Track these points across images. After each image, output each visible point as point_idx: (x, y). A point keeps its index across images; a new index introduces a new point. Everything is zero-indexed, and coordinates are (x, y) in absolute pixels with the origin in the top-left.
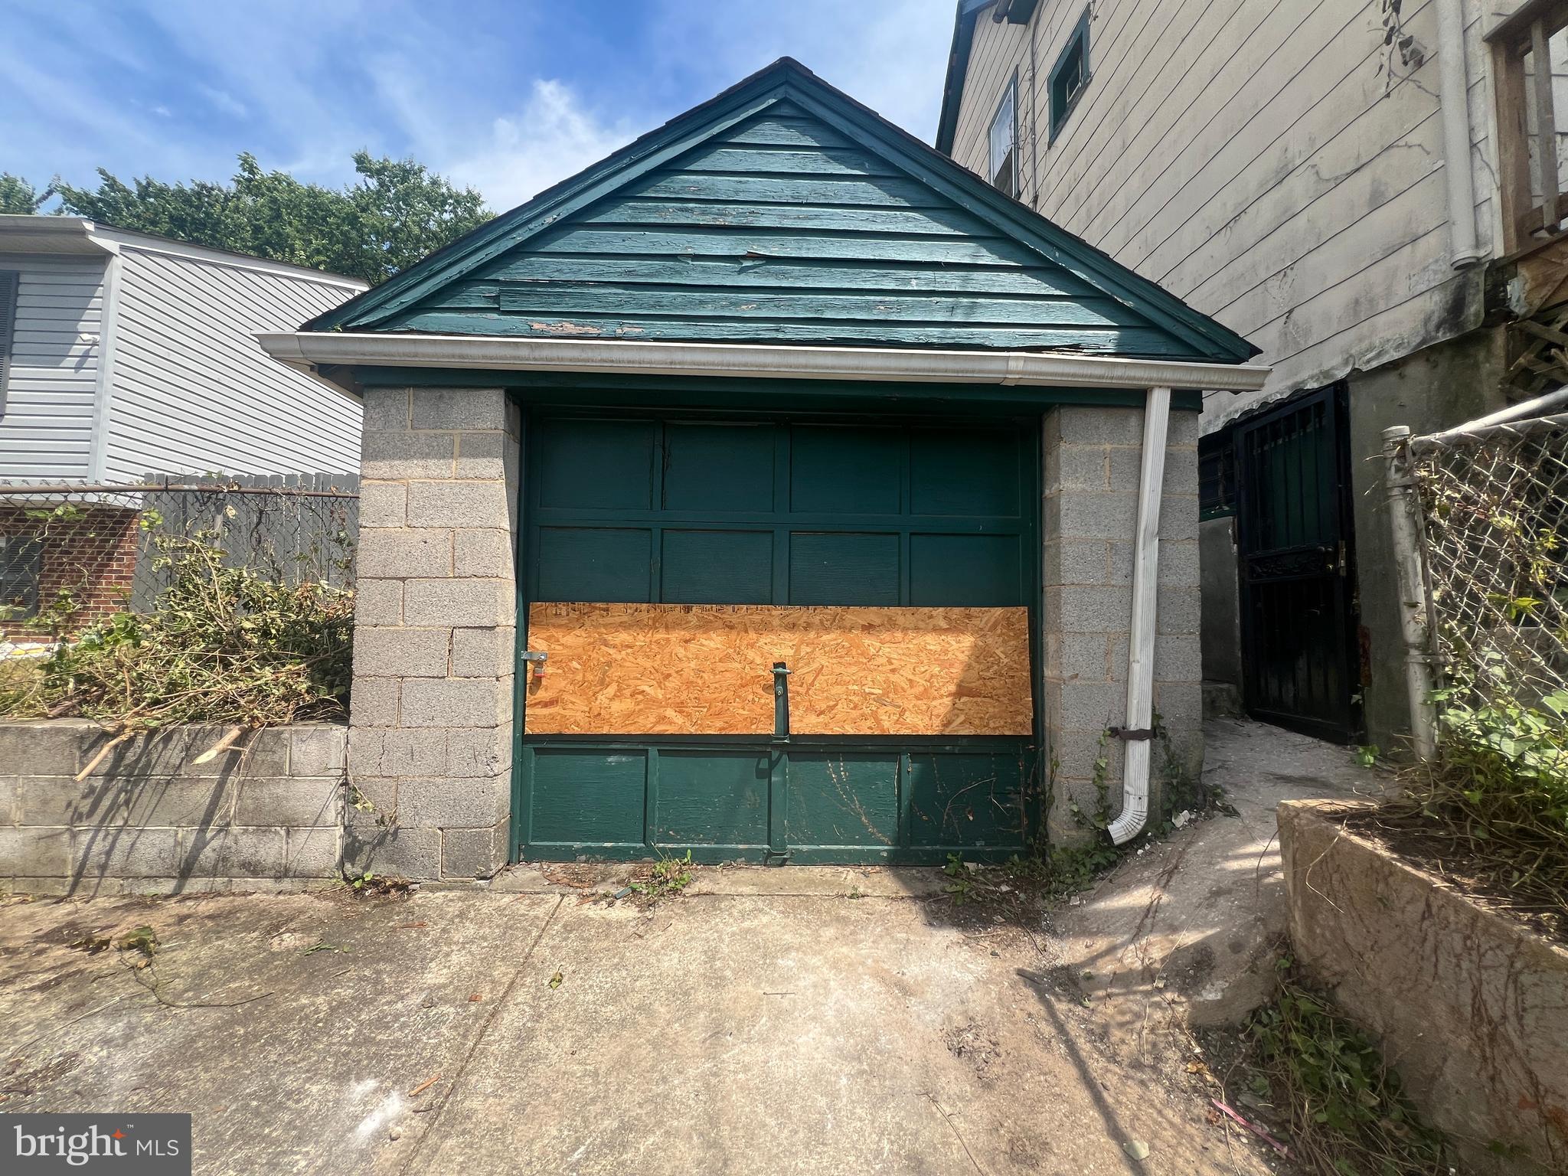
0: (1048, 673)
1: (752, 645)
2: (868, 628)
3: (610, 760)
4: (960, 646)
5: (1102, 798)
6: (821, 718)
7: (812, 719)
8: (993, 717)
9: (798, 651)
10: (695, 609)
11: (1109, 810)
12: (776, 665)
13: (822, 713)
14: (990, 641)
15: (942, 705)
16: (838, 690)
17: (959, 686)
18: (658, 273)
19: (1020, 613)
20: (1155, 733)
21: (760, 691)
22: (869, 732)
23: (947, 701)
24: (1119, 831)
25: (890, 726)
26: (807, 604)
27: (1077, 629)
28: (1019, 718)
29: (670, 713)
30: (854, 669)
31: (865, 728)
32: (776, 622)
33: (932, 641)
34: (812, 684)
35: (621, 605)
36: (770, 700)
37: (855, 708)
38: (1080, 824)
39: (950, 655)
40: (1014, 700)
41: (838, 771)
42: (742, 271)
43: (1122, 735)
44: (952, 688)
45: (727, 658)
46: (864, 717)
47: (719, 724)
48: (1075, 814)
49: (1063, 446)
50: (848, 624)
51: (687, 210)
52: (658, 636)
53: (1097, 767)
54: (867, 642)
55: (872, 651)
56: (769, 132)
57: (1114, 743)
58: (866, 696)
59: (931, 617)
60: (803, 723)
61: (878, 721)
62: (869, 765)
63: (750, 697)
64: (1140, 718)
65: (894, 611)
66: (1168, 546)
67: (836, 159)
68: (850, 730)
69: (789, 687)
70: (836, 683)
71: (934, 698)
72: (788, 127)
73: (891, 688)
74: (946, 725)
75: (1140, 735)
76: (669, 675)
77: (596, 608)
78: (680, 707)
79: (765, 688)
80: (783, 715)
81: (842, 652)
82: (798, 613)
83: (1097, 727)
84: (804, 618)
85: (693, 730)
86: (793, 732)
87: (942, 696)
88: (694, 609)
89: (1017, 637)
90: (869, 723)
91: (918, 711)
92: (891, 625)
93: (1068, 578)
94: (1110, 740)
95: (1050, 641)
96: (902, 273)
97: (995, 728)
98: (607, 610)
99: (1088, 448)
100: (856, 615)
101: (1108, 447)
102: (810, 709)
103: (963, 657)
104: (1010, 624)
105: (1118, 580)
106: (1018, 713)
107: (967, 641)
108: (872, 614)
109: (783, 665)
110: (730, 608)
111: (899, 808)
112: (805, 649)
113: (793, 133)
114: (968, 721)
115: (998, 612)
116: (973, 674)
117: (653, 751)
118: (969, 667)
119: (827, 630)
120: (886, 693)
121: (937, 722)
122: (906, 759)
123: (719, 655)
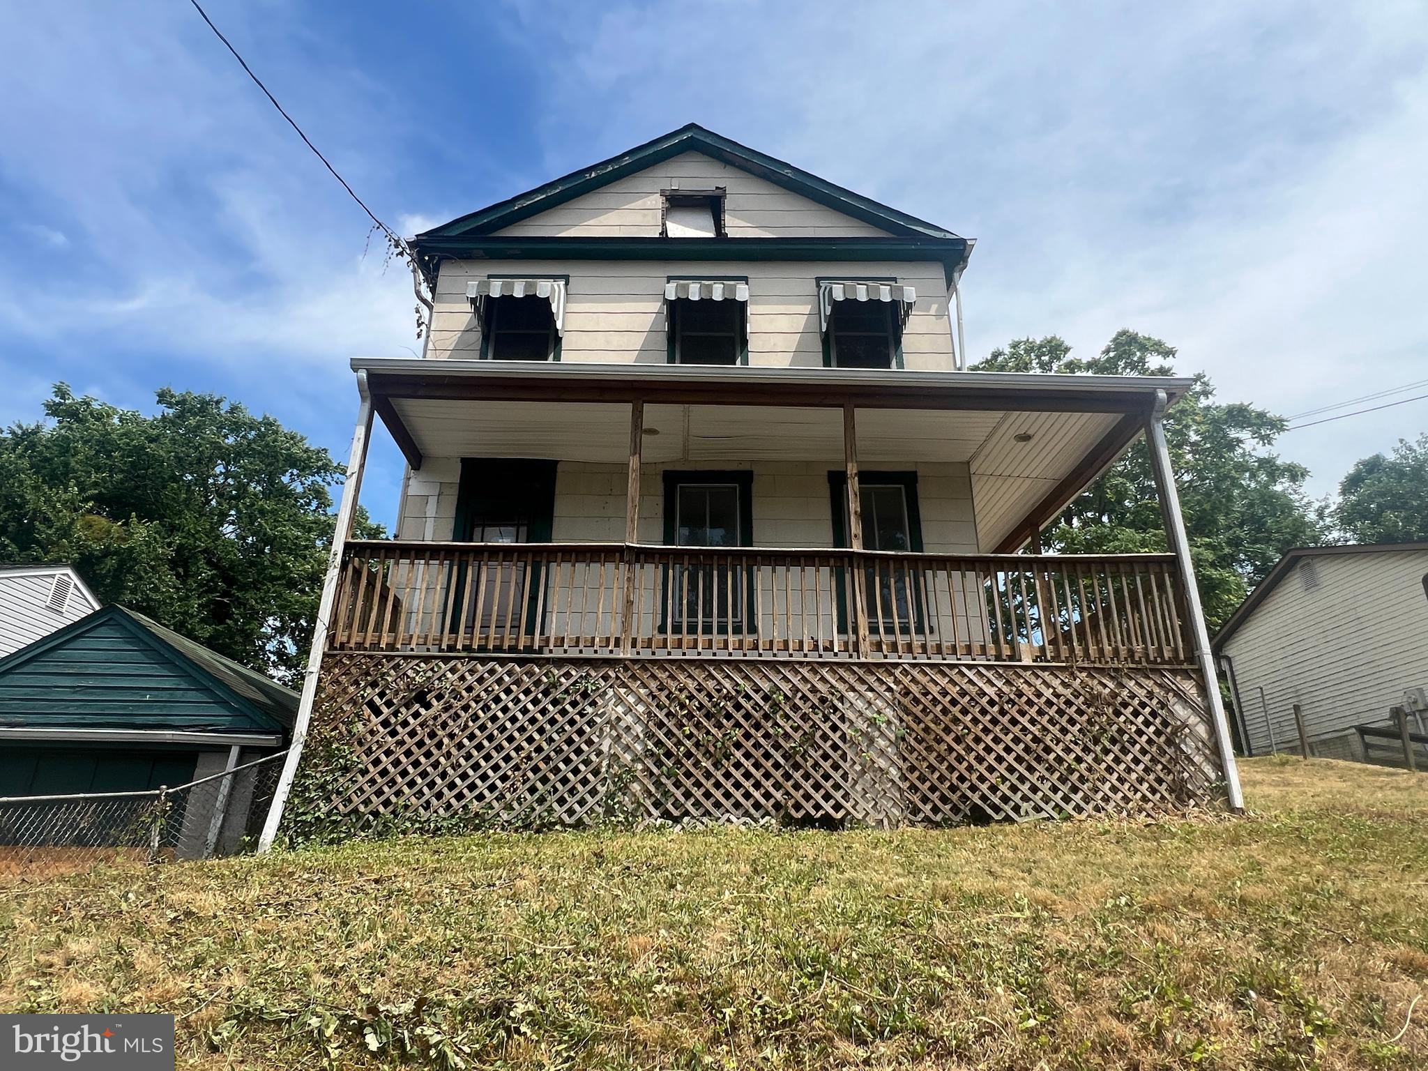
42: (75, 693)
49: (197, 770)
56: (102, 631)
67: (125, 642)
96: (144, 692)
113: (113, 631)
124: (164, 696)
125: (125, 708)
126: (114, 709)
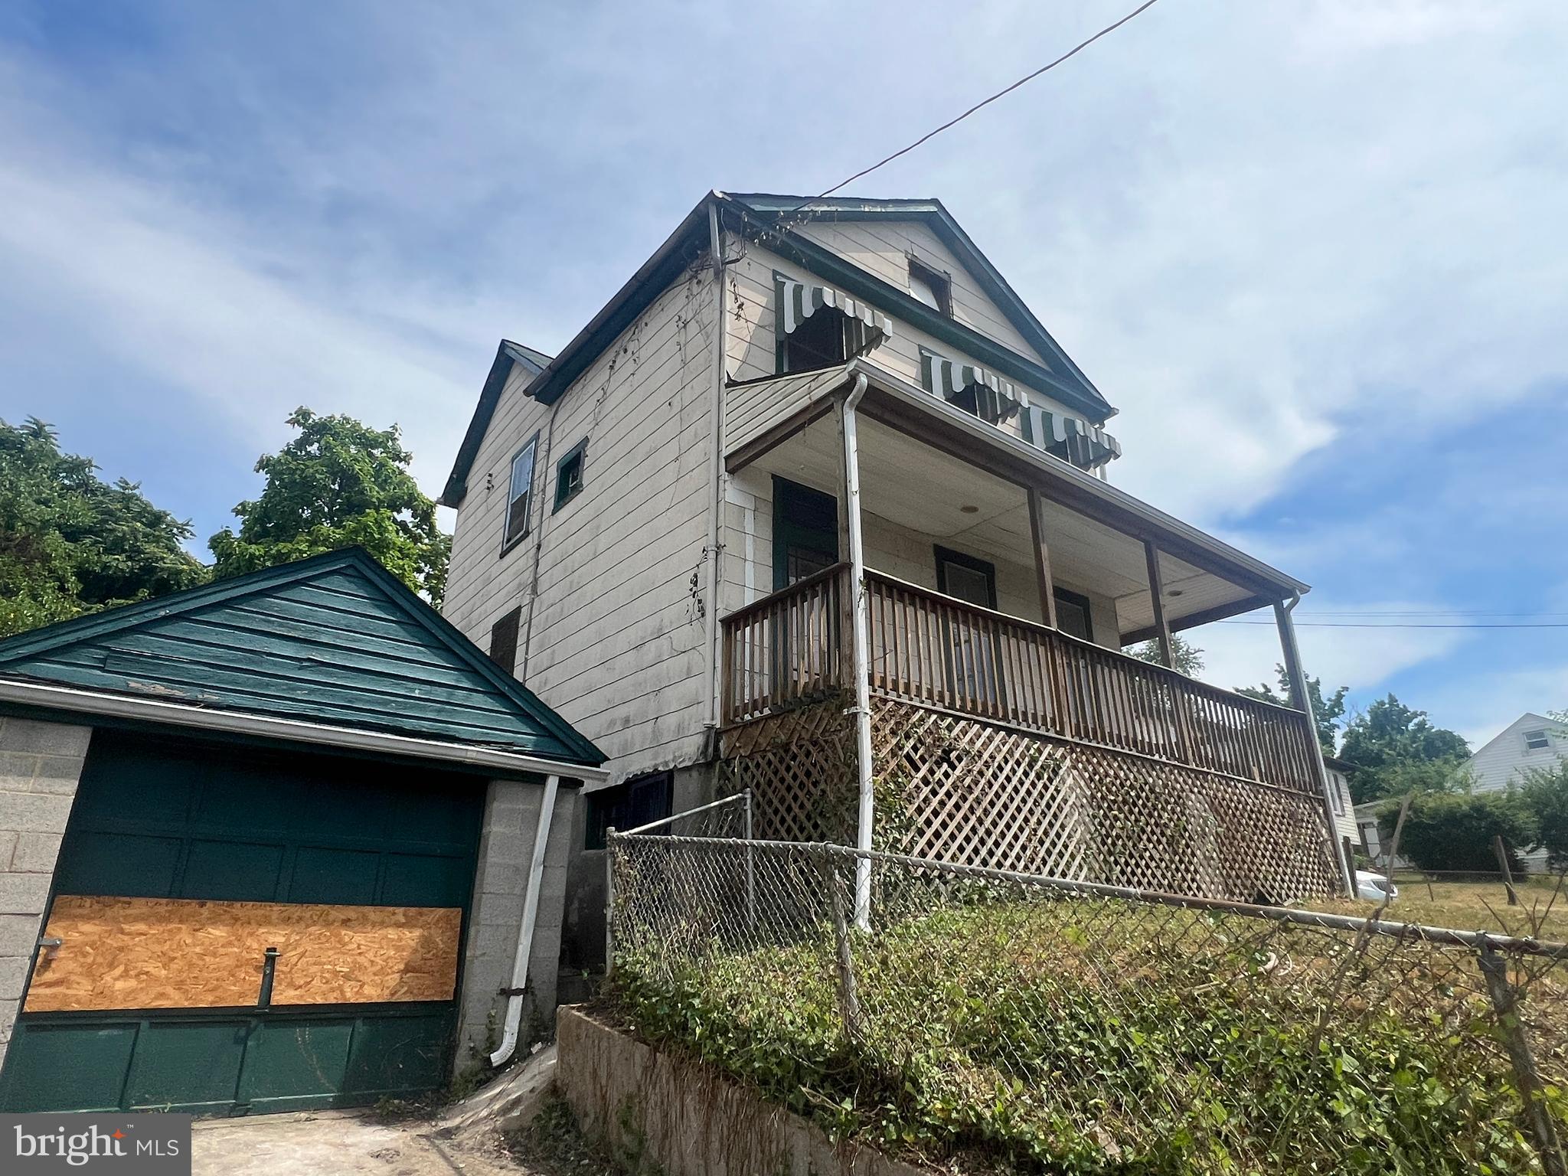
0: (468, 954)
1: (251, 934)
2: (346, 922)
3: (100, 1033)
4: (411, 937)
5: (490, 1037)
6: (297, 992)
7: (292, 993)
8: (428, 987)
9: (288, 939)
10: (210, 904)
11: (493, 1045)
12: (269, 950)
13: (300, 987)
14: (432, 931)
15: (393, 980)
16: (314, 969)
17: (406, 964)
18: (239, 661)
19: (456, 914)
20: (527, 991)
21: (251, 971)
22: (334, 1002)
23: (397, 976)
24: (496, 1058)
25: (351, 996)
26: (302, 903)
27: (488, 922)
28: (446, 988)
29: (169, 990)
30: (330, 953)
31: (332, 999)
32: (274, 916)
33: (392, 933)
34: (296, 965)
35: (143, 900)
36: (259, 979)
37: (327, 982)
38: (473, 1057)
39: (403, 942)
40: (443, 975)
41: (303, 1035)
42: (301, 668)
43: (507, 993)
44: (402, 967)
45: (230, 944)
46: (333, 990)
47: (211, 998)
48: (471, 1049)
49: (495, 805)
50: (331, 918)
51: (269, 621)
52: (171, 926)
53: (489, 1016)
54: (343, 932)
55: (347, 939)
56: (337, 582)
57: (502, 999)
58: (336, 973)
59: (394, 914)
60: (283, 996)
61: (342, 992)
62: (328, 1029)
63: (243, 975)
64: (519, 982)
65: (368, 910)
66: (549, 870)
67: (378, 607)
68: (319, 1001)
69: (277, 967)
70: (315, 964)
71: (388, 974)
72: (350, 582)
73: (357, 967)
74: (392, 995)
75: (517, 992)
76: (175, 958)
77: (119, 902)
78: (179, 985)
79: (257, 969)
80: (267, 989)
81: (323, 939)
82: (295, 910)
83: (493, 988)
84: (298, 914)
85: (186, 1004)
86: (273, 1003)
87: (393, 973)
88: (208, 905)
89: (452, 929)
90: (335, 995)
91: (375, 985)
92: (364, 921)
93: (487, 888)
94: (500, 997)
95: (472, 931)
96: (410, 685)
97: (427, 996)
98: (130, 903)
99: (510, 806)
100: (338, 912)
101: (521, 807)
102: (292, 985)
103: (413, 944)
104: (448, 920)
105: (517, 891)
106: (445, 984)
107: (417, 933)
108: (351, 912)
109: (274, 950)
110: (239, 904)
111: (348, 1062)
112: (294, 937)
113: (353, 586)
114: (410, 992)
115: (441, 911)
116: (419, 955)
117: (145, 1024)
118: (415, 951)
119: (314, 923)
120: (352, 971)
121: (386, 992)
122: (359, 1023)
123: (222, 941)
124: (441, 694)
125: (386, 703)
126: (368, 702)
